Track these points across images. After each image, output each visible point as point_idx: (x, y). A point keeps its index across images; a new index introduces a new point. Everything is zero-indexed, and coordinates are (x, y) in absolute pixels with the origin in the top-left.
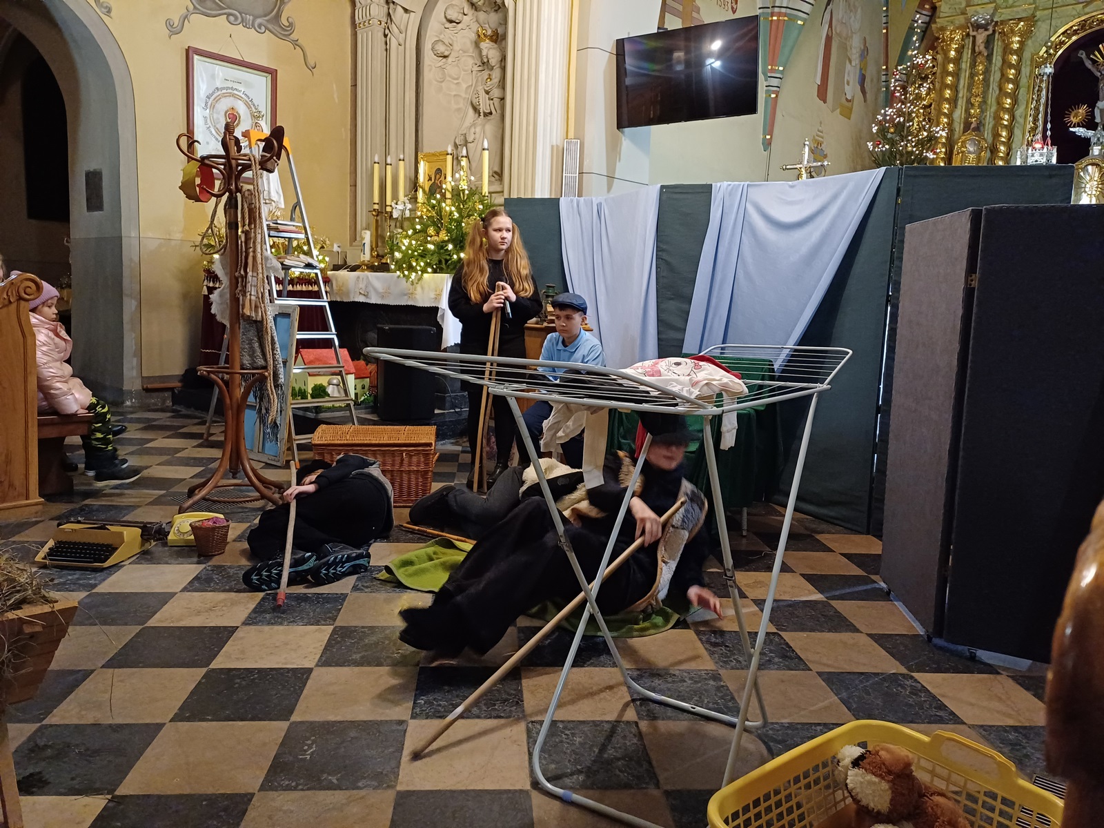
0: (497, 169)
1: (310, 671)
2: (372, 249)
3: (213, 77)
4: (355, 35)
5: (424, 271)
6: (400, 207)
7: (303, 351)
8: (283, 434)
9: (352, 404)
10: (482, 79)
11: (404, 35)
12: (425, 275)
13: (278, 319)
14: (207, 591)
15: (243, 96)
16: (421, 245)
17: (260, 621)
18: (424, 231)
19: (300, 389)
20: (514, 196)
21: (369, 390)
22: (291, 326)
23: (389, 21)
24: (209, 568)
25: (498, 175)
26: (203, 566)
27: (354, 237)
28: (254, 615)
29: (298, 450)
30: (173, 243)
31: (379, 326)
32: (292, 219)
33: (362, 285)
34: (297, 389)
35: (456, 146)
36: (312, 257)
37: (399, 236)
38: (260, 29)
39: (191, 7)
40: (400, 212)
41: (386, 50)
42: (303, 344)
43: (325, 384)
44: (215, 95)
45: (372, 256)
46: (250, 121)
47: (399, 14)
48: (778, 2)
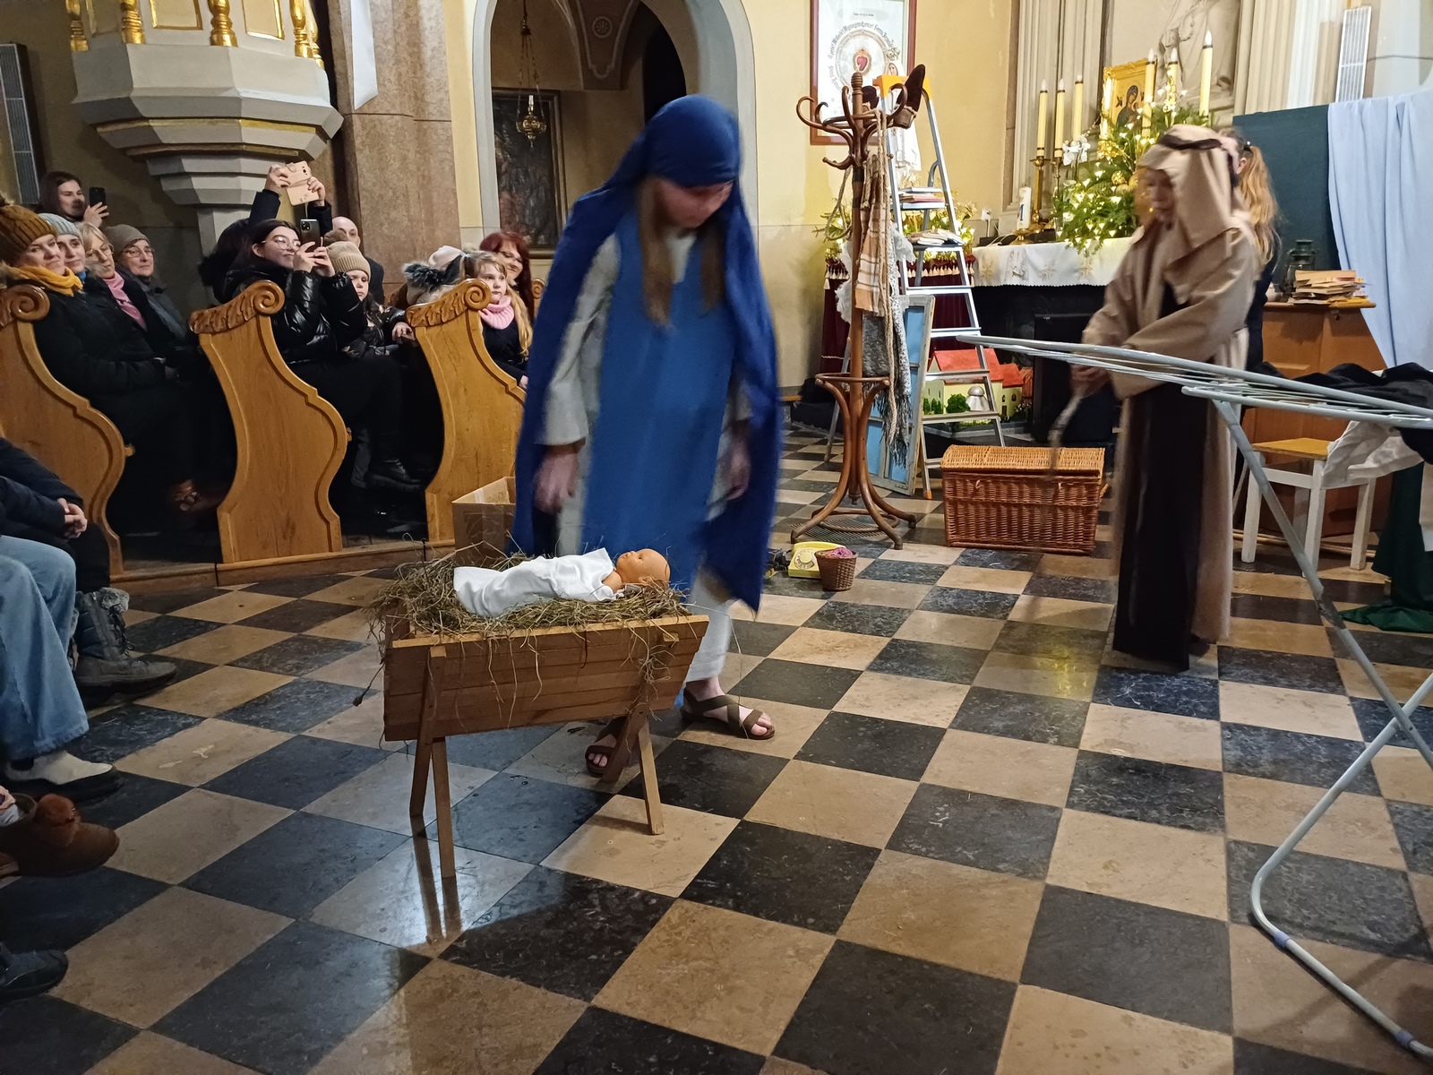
0: (1225, 73)
1: (942, 732)
2: (1033, 212)
3: (840, 14)
5: (1104, 236)
6: (1075, 148)
7: (940, 354)
8: (913, 456)
9: (998, 419)
12: (1107, 242)
13: (910, 314)
14: (828, 629)
16: (1101, 199)
17: (887, 669)
18: (1106, 179)
19: (934, 402)
20: (1251, 110)
21: (1021, 401)
22: (924, 323)
24: (831, 605)
25: (1227, 82)
26: (826, 601)
27: (1009, 199)
28: (879, 661)
29: (930, 477)
30: (793, 229)
31: (1037, 315)
32: (930, 184)
33: (1017, 263)
34: (930, 401)
35: (1162, 49)
36: (953, 231)
37: (1070, 190)
40: (1073, 157)
42: (938, 344)
43: (965, 394)
44: (843, 36)
45: (1032, 222)
46: (883, 63)
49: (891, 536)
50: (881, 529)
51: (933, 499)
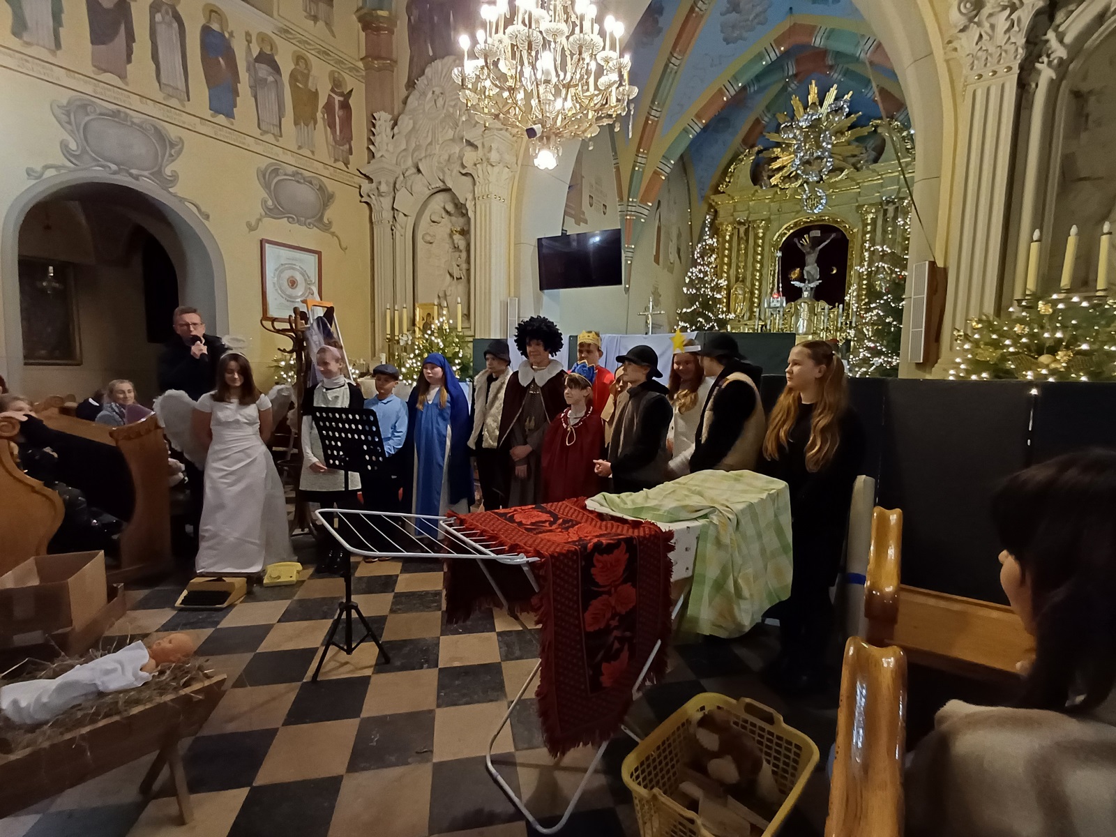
0: (466, 312)
3: (279, 257)
4: (372, 228)
6: (405, 338)
10: (455, 257)
11: (404, 230)
15: (299, 269)
20: (478, 335)
23: (394, 221)
24: (294, 602)
25: (467, 316)
26: (290, 601)
35: (439, 298)
38: (309, 225)
39: (263, 213)
40: (404, 342)
41: (393, 238)
44: (281, 268)
46: (304, 284)
47: (400, 217)
48: (630, 208)
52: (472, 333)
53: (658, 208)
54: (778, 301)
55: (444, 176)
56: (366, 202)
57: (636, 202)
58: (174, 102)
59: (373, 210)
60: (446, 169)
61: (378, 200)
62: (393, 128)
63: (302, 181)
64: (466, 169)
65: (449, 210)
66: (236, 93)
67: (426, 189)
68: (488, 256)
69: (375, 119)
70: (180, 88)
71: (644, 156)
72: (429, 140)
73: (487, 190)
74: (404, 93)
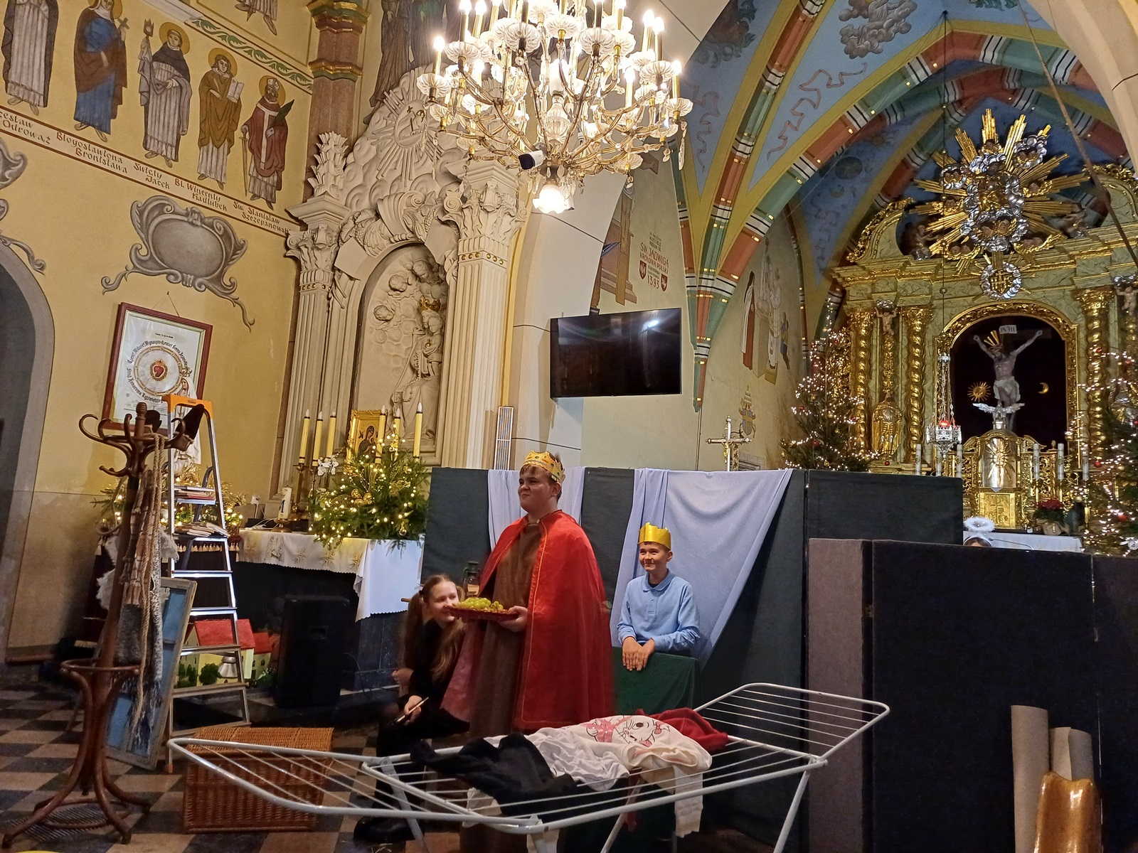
0: (431, 428)
2: (292, 504)
3: (144, 331)
4: (297, 296)
5: (343, 535)
6: (326, 465)
7: (200, 624)
8: (157, 734)
9: (244, 689)
10: (422, 343)
11: (347, 299)
12: (345, 539)
13: (173, 595)
15: (173, 350)
16: (342, 510)
18: (348, 492)
19: (189, 669)
20: (445, 463)
21: (269, 667)
22: (185, 604)
23: (333, 286)
25: (432, 433)
27: (275, 490)
31: (287, 596)
32: (204, 485)
33: (275, 546)
35: (392, 403)
36: (220, 525)
37: (321, 495)
38: (200, 286)
39: (131, 266)
40: (325, 470)
41: (328, 311)
42: (197, 620)
43: (216, 664)
44: (144, 348)
45: (292, 512)
46: (177, 374)
47: (343, 281)
48: (704, 282)
49: (119, 828)
50: (110, 821)
51: (174, 773)
52: (435, 460)
53: (750, 284)
54: (948, 432)
55: (414, 223)
56: (293, 258)
57: (714, 274)
58: (24, 108)
59: (304, 269)
60: (418, 215)
61: (312, 255)
62: (346, 156)
63: (199, 223)
64: (447, 215)
65: (419, 273)
66: (119, 100)
67: (386, 242)
68: (471, 343)
69: (322, 143)
70: (35, 88)
71: (727, 208)
72: (398, 173)
73: (476, 247)
74: (367, 109)
